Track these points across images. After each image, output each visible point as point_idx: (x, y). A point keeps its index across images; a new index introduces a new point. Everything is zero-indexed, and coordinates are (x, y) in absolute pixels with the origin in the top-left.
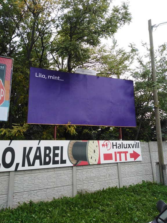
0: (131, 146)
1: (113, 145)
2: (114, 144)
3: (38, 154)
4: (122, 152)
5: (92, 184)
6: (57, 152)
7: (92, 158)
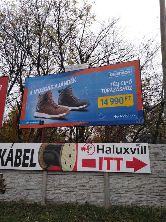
0: (129, 151)
1: (98, 149)
3: (10, 156)
4: (112, 159)
5: (65, 193)
6: (27, 154)
7: (66, 163)
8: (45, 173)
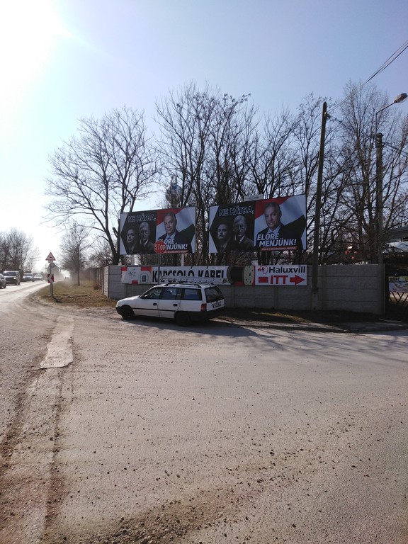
0: (293, 270)
1: (270, 270)
2: (272, 268)
4: (280, 276)
6: (219, 274)
7: (247, 279)
8: (233, 286)
